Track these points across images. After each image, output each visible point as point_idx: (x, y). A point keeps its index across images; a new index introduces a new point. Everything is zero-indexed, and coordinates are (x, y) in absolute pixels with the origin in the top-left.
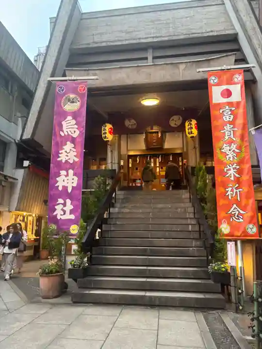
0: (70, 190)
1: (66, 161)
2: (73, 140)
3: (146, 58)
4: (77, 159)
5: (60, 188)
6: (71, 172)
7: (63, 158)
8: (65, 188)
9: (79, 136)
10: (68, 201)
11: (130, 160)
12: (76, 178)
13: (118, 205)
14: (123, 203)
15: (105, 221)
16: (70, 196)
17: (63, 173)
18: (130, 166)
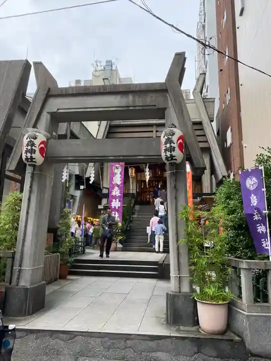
0: (117, 208)
1: (115, 195)
2: (118, 186)
3: (152, 131)
4: (120, 195)
5: (113, 207)
6: (117, 200)
7: (114, 194)
8: (115, 207)
9: (121, 184)
10: (117, 213)
11: (143, 184)
12: (120, 203)
13: (136, 213)
14: (139, 212)
15: (131, 221)
16: (118, 211)
17: (114, 200)
18: (143, 187)
